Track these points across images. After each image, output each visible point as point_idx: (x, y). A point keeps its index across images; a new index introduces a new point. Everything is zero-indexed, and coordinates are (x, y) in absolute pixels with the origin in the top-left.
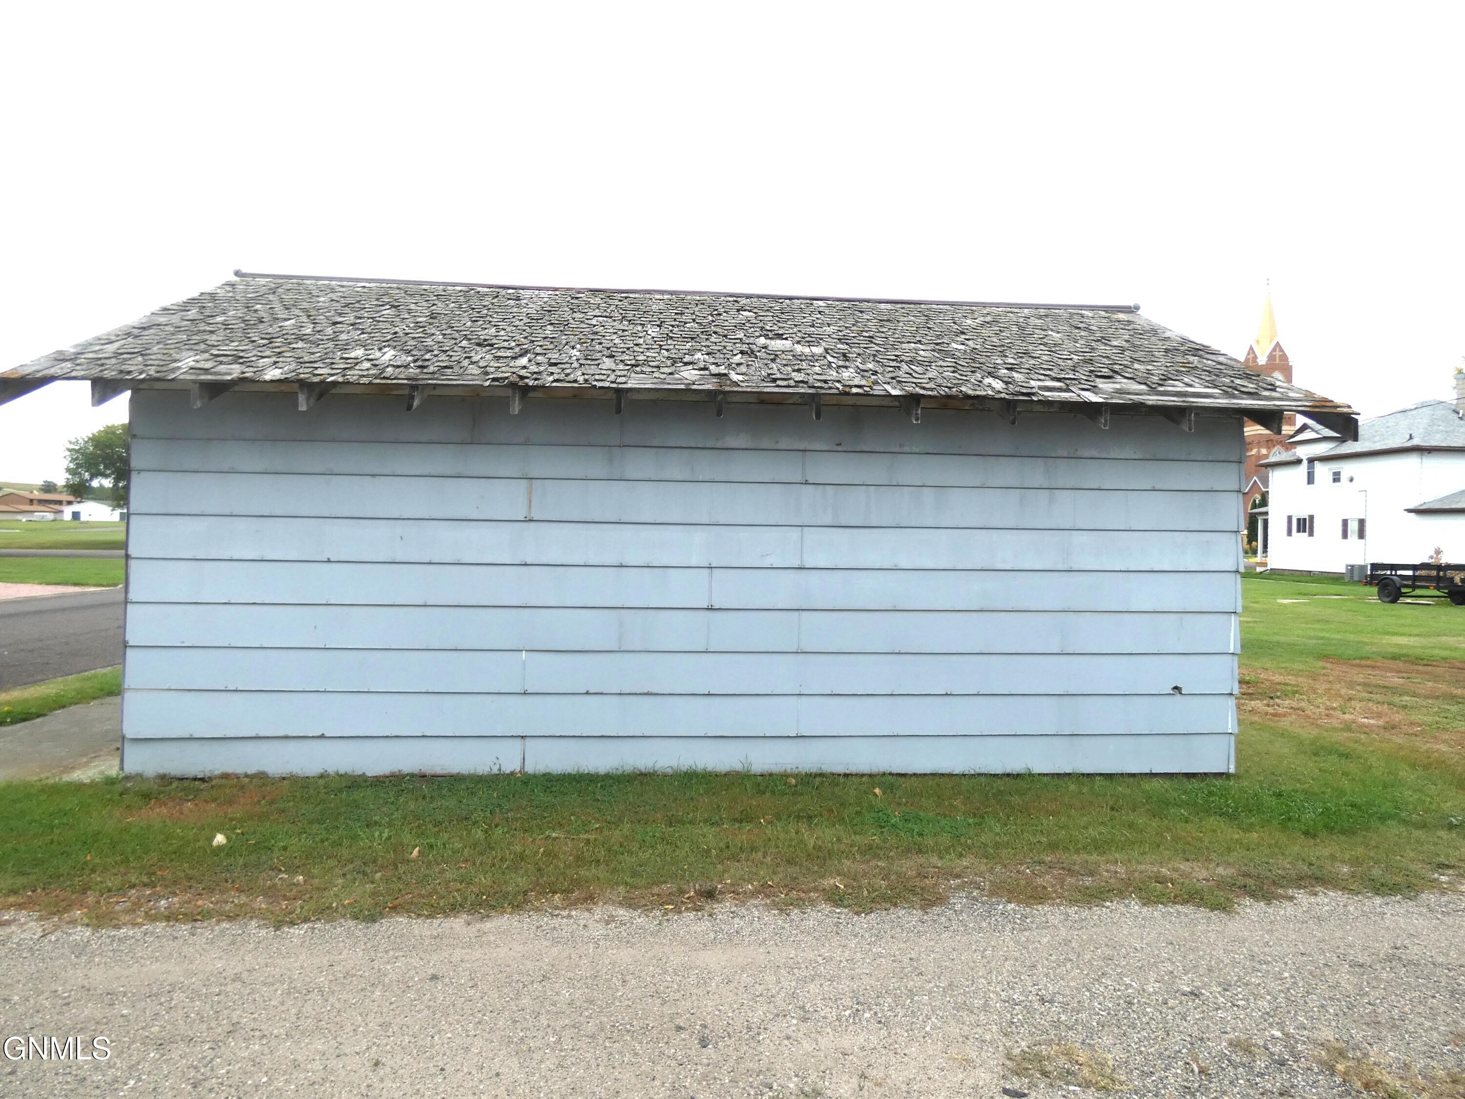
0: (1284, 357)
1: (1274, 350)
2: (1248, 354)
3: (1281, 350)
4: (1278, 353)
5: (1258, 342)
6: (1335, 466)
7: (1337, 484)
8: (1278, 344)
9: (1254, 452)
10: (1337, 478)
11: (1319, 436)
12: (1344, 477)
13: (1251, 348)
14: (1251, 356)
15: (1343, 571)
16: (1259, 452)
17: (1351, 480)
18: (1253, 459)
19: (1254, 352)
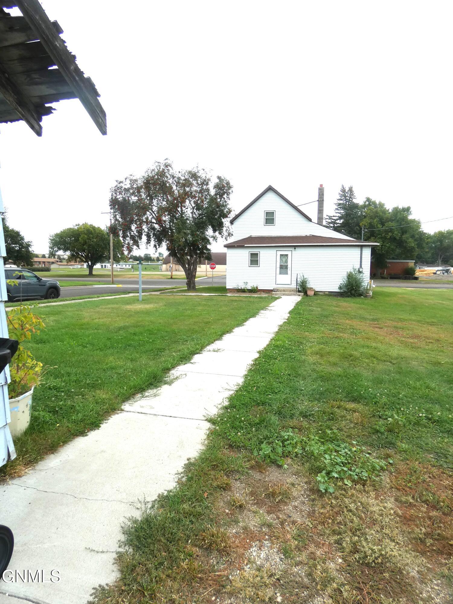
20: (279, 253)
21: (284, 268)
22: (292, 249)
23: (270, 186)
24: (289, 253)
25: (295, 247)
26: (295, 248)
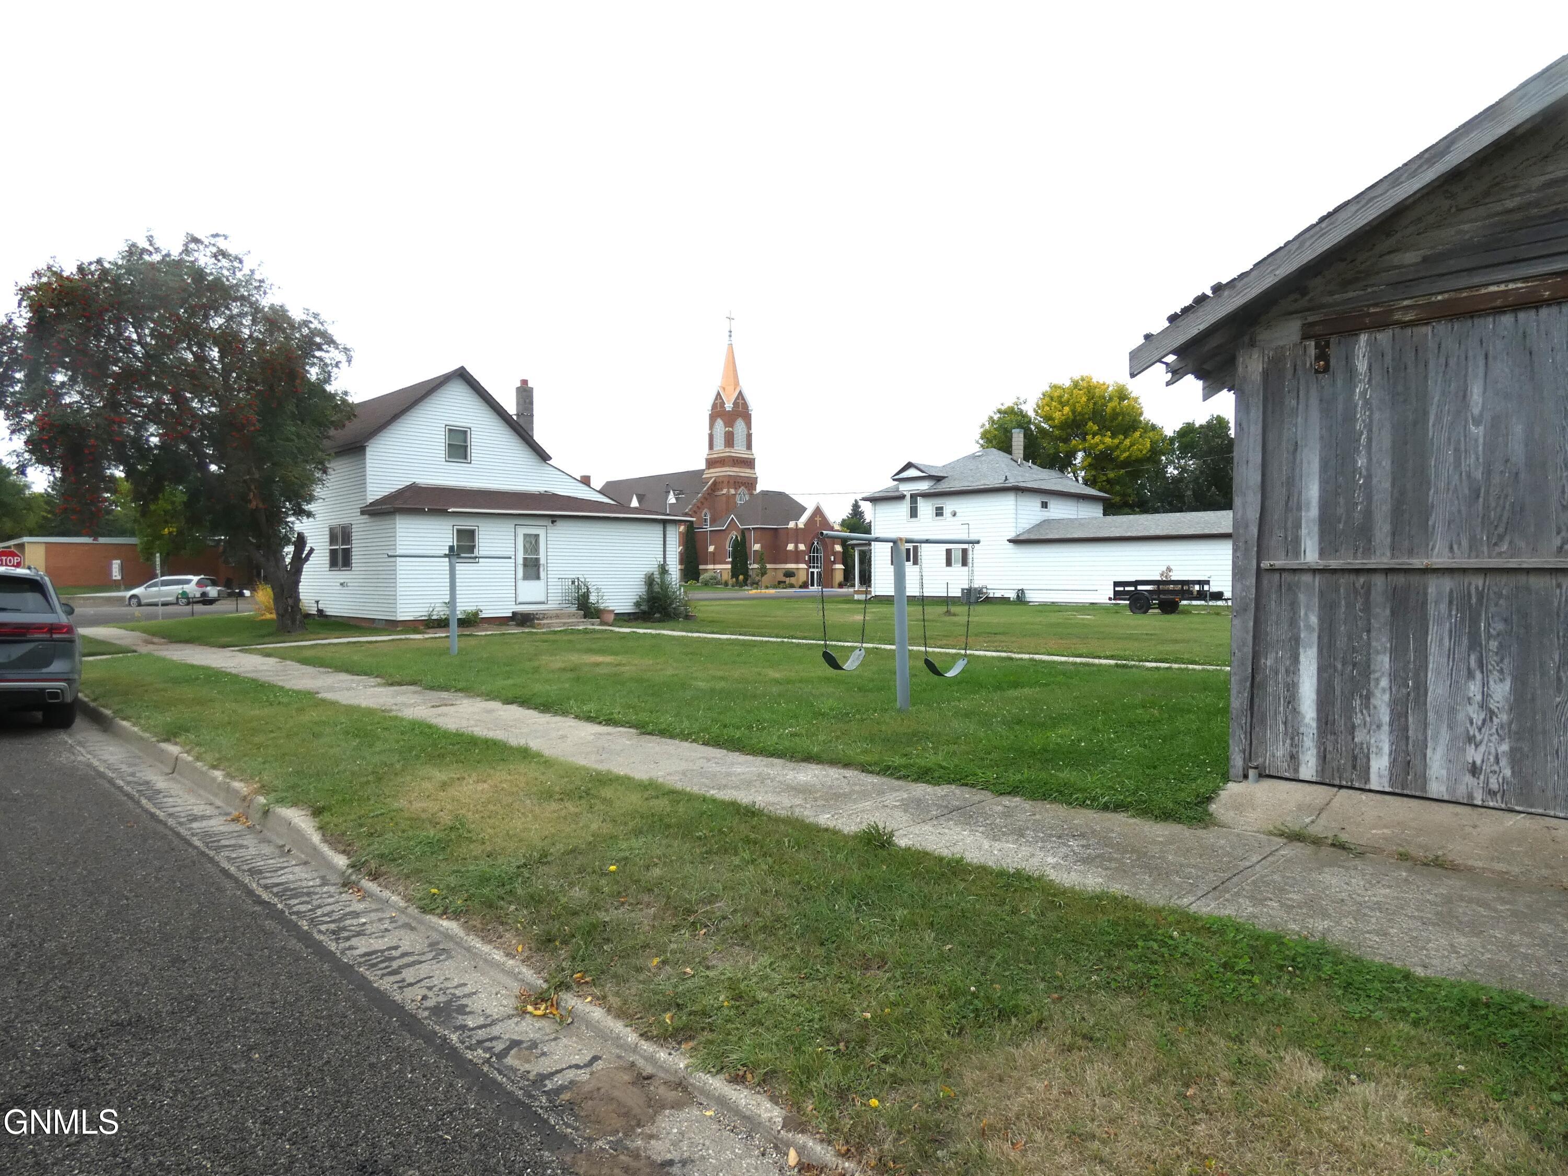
0: (745, 405)
1: (737, 398)
2: (716, 399)
3: (743, 399)
4: (740, 401)
5: (724, 389)
6: (939, 502)
7: (939, 518)
8: (740, 393)
9: (725, 491)
10: (939, 512)
11: (924, 474)
12: (947, 511)
13: (719, 394)
14: (719, 401)
15: (960, 595)
16: (728, 491)
17: (954, 515)
18: (724, 499)
19: (721, 398)
20: (522, 531)
21: (532, 568)
22: (548, 522)
23: (463, 368)
24: (541, 532)
25: (554, 519)
26: (553, 522)
